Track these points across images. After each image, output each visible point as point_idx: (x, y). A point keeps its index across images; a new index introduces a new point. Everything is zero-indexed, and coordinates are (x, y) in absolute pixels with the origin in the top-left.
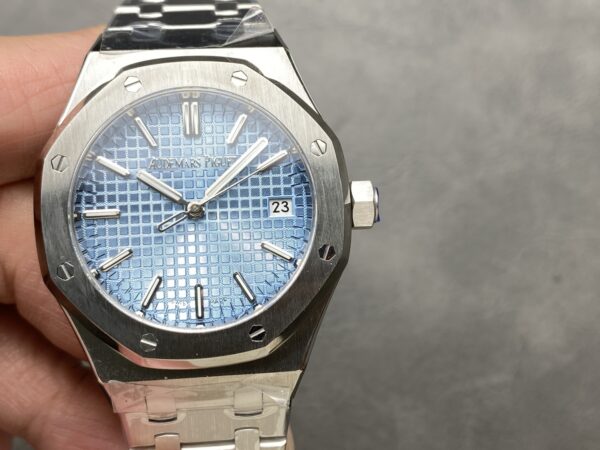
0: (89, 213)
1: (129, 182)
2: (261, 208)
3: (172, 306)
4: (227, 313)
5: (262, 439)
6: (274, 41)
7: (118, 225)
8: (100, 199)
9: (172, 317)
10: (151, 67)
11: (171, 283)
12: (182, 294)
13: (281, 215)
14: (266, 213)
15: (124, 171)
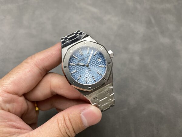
0: (72, 72)
1: (76, 65)
2: (97, 61)
3: (90, 81)
4: (99, 78)
5: (110, 94)
6: (87, 36)
7: (77, 72)
8: (73, 70)
9: (91, 82)
10: (72, 47)
11: (89, 78)
12: (91, 78)
13: (100, 61)
14: (98, 61)
15: (75, 64)
